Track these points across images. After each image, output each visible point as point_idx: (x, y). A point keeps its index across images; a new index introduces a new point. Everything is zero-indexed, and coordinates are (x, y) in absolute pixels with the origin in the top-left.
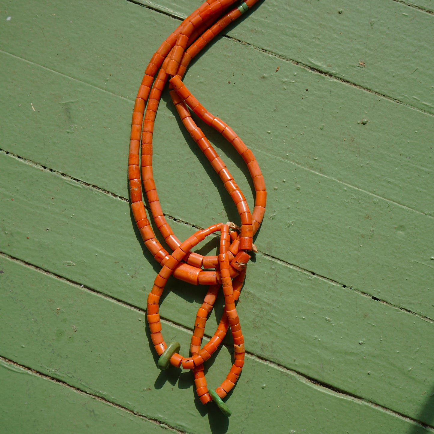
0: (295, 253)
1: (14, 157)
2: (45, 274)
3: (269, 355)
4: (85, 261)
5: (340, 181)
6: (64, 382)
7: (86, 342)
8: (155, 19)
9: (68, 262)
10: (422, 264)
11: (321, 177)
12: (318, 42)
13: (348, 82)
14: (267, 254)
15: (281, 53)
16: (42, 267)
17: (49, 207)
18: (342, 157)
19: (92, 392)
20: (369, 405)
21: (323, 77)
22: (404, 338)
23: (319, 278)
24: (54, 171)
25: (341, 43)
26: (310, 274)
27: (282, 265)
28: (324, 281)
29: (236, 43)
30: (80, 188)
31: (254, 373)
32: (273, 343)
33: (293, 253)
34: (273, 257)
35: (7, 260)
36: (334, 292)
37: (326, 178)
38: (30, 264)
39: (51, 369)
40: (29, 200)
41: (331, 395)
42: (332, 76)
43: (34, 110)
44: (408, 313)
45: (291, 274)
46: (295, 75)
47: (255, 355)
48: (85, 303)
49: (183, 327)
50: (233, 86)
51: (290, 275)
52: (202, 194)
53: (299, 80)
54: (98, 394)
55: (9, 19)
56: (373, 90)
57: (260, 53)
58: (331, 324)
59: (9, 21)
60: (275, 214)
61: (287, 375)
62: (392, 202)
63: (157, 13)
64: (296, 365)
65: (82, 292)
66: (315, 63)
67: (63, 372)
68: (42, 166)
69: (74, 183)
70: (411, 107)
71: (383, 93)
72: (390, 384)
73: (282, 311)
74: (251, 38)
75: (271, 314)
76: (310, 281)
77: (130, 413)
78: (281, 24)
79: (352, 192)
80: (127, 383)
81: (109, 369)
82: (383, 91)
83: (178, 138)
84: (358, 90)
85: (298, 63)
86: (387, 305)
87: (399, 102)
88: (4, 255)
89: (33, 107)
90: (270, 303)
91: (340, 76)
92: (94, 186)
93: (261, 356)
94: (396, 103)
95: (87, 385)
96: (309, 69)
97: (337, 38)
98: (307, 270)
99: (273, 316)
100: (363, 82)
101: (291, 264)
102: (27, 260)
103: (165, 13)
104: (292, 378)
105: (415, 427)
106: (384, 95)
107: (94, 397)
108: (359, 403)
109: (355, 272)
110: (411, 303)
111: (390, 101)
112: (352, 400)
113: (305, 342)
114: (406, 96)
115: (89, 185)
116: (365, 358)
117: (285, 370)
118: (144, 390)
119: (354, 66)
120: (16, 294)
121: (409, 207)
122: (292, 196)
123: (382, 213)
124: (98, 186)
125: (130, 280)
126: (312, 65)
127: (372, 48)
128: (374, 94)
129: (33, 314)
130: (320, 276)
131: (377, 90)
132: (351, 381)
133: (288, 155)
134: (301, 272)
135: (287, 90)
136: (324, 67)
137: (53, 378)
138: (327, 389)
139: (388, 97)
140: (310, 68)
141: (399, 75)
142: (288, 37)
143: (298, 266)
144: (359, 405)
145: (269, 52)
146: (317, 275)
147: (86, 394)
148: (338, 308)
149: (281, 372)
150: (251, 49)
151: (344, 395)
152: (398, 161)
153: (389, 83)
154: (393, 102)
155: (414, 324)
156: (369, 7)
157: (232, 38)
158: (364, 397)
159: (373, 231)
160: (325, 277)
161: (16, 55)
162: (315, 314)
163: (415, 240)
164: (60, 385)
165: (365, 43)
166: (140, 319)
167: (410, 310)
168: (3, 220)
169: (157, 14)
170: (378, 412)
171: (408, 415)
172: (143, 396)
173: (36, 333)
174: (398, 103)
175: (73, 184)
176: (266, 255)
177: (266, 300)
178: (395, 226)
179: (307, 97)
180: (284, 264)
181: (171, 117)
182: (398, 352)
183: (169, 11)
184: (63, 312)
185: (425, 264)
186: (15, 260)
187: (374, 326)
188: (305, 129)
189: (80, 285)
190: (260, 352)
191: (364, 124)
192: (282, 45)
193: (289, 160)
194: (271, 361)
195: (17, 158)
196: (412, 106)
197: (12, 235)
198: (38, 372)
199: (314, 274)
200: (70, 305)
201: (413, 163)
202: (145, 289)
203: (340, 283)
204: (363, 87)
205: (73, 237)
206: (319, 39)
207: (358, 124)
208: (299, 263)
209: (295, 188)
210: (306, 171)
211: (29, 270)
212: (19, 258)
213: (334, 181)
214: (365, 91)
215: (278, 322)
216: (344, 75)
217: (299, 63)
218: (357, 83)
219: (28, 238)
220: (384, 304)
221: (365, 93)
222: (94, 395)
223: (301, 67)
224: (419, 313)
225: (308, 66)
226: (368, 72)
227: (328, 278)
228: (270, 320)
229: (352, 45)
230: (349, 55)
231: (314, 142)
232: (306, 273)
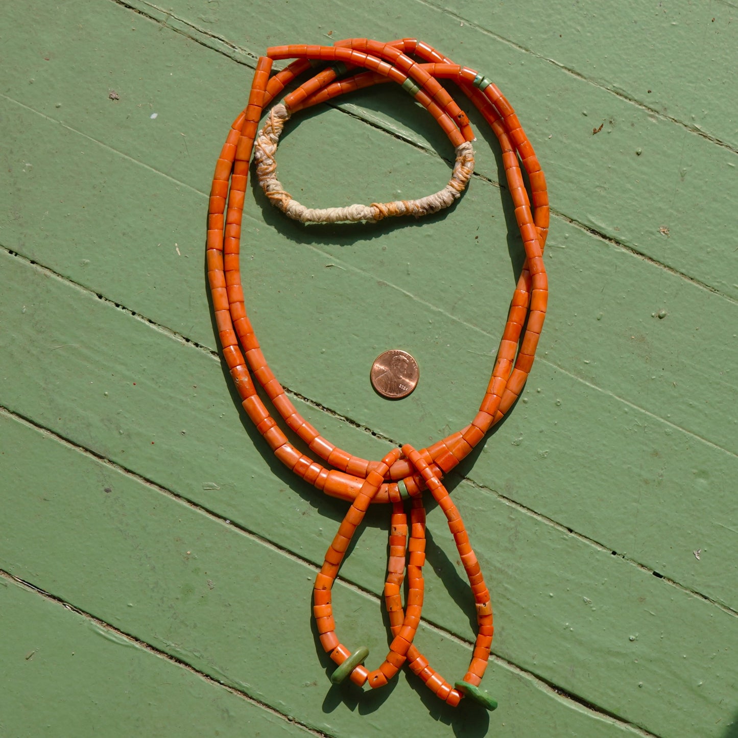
0: (545, 497)
1: (142, 321)
2: (174, 498)
3: (496, 647)
4: (235, 484)
5: (620, 397)
6: (186, 664)
7: (226, 605)
8: (370, 137)
9: (210, 483)
10: (729, 530)
11: (593, 389)
12: (603, 193)
13: (642, 254)
14: (505, 496)
16: (171, 489)
17: (189, 400)
18: (625, 363)
19: (229, 683)
20: (638, 733)
21: (607, 245)
22: (695, 636)
23: (578, 537)
24: (201, 347)
25: (636, 198)
26: (566, 531)
27: (525, 514)
28: (584, 543)
29: (484, 183)
32: (503, 628)
33: (542, 498)
34: (513, 501)
35: (118, 474)
36: (598, 560)
37: (599, 391)
38: (152, 482)
39: (169, 643)
40: (160, 386)
41: (582, 713)
42: (620, 244)
43: (179, 254)
44: (704, 600)
45: (537, 529)
46: (566, 238)
48: (230, 547)
49: (373, 595)
50: (476, 245)
51: (537, 530)
52: (418, 400)
53: (571, 245)
54: (236, 686)
55: (154, 116)
56: (678, 270)
58: (591, 607)
59: (153, 119)
60: (521, 438)
61: (520, 678)
62: (692, 435)
63: (373, 128)
64: (535, 664)
65: (227, 530)
66: (596, 223)
67: (187, 649)
68: (184, 338)
70: (729, 299)
71: (690, 276)
72: (670, 704)
73: (520, 583)
75: (503, 586)
76: (564, 541)
77: (283, 717)
78: (552, 162)
79: (636, 415)
80: (282, 672)
81: (258, 649)
82: (692, 272)
83: (388, 315)
84: (657, 268)
85: (572, 221)
86: (674, 586)
87: (713, 290)
88: (114, 465)
89: (177, 249)
90: (503, 568)
91: (631, 245)
94: (708, 291)
95: (220, 671)
96: (587, 230)
97: (631, 190)
98: (561, 525)
99: (506, 589)
100: (664, 257)
101: (539, 514)
102: (148, 476)
103: (384, 130)
104: (527, 683)
106: (692, 279)
107: (230, 690)
108: (622, 728)
109: (632, 533)
110: (709, 586)
111: (701, 287)
112: (612, 723)
113: (550, 631)
114: (723, 282)
116: (636, 662)
117: (517, 671)
118: (306, 686)
119: (652, 233)
120: (127, 525)
121: (716, 445)
122: (549, 414)
123: (676, 450)
125: (300, 518)
126: (591, 225)
127: (680, 209)
128: (678, 275)
129: (150, 558)
130: (580, 535)
131: (683, 271)
132: (612, 694)
133: (547, 353)
134: (552, 527)
135: (553, 259)
136: (610, 231)
137: (171, 657)
138: (577, 703)
139: (699, 282)
140: (590, 229)
141: (716, 251)
142: (560, 182)
143: (549, 517)
144: (622, 731)
146: (576, 533)
147: (219, 684)
148: (603, 584)
149: (512, 673)
151: (601, 715)
152: (706, 376)
153: (702, 261)
154: (705, 289)
155: (712, 616)
156: (681, 149)
157: (479, 175)
158: (630, 720)
159: (662, 476)
160: (587, 538)
161: (159, 171)
162: (568, 590)
163: (722, 494)
164: (181, 668)
165: (670, 201)
166: (309, 578)
167: (707, 595)
168: (118, 414)
169: (373, 130)
172: (304, 693)
173: (151, 586)
174: (712, 293)
176: (504, 497)
177: (498, 565)
178: (695, 471)
179: (581, 271)
180: (529, 514)
181: (380, 282)
182: (685, 656)
183: (391, 127)
184: (195, 559)
185: (733, 530)
186: (130, 474)
187: (653, 615)
188: (574, 318)
189: (225, 519)
191: (660, 318)
193: (548, 361)
194: (498, 656)
195: (147, 323)
196: (731, 297)
197: (129, 436)
198: (149, 646)
199: (571, 531)
200: (206, 548)
201: (727, 382)
202: (321, 534)
203: (608, 547)
204: (663, 264)
205: (220, 447)
206: (605, 189)
207: (653, 316)
208: (551, 514)
209: (554, 402)
210: (572, 379)
211: (149, 490)
212: (137, 471)
213: (611, 397)
214: (665, 270)
215: (514, 599)
216: (636, 244)
217: (574, 220)
218: (654, 257)
219: (153, 443)
220: (670, 583)
221: (665, 273)
222: (230, 687)
223: (576, 226)
224: (719, 602)
225: (587, 227)
226: (672, 243)
227: (591, 538)
228: (502, 595)
229: (653, 202)
230: (647, 216)
231: (587, 337)
232: (560, 528)
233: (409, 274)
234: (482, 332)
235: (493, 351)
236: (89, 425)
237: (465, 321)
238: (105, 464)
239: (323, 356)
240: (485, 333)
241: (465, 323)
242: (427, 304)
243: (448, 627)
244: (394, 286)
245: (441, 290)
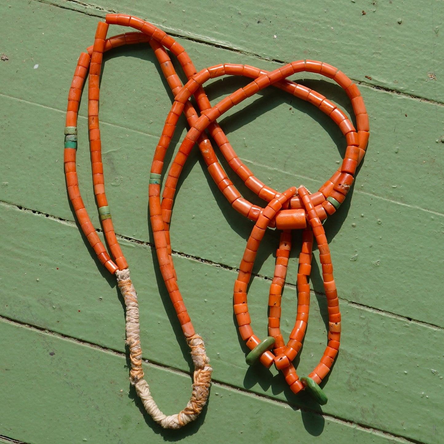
0: (385, 297)
1: (55, 220)
2: (103, 351)
3: (372, 422)
4: (147, 331)
5: (425, 209)
8: (197, 51)
11: (404, 206)
12: (379, 57)
13: (419, 97)
14: (353, 301)
16: (99, 344)
18: (424, 182)
21: (391, 95)
23: (416, 323)
25: (405, 56)
26: (406, 320)
27: (372, 313)
28: (422, 327)
30: (133, 247)
32: (374, 406)
33: (383, 298)
34: (361, 305)
35: (58, 339)
36: (436, 338)
37: (409, 207)
38: (84, 342)
40: (77, 267)
42: (400, 92)
45: (384, 322)
47: (355, 423)
48: (152, 380)
49: (268, 398)
50: (292, 115)
51: (384, 324)
55: (36, 67)
58: (439, 376)
59: (36, 69)
60: (356, 255)
61: (395, 443)
64: (404, 430)
65: (147, 368)
66: (379, 80)
69: (126, 242)
73: (380, 367)
75: (367, 372)
76: (407, 328)
78: (336, 42)
79: (441, 220)
84: (432, 105)
85: (360, 82)
88: (54, 333)
90: (364, 359)
91: (409, 92)
92: (148, 243)
93: (363, 423)
96: (373, 87)
97: (400, 51)
98: (402, 316)
99: (370, 374)
100: (436, 96)
101: (383, 311)
102: (80, 337)
113: (411, 401)
115: (142, 243)
117: (392, 438)
119: (423, 80)
120: (71, 377)
122: (374, 232)
126: (376, 83)
127: (440, 58)
129: (93, 400)
130: (418, 321)
133: (362, 186)
134: (395, 319)
136: (390, 84)
140: (375, 86)
142: (345, 55)
143: (391, 312)
149: (388, 440)
156: (431, 13)
157: (283, 62)
160: (424, 322)
162: (418, 366)
165: (431, 53)
166: (217, 394)
168: (50, 293)
175: (125, 244)
176: (353, 303)
177: (359, 356)
179: (375, 119)
180: (375, 312)
184: (127, 394)
186: (67, 338)
188: (378, 155)
189: (144, 360)
190: (361, 419)
192: (340, 64)
193: (365, 191)
194: (375, 429)
195: (59, 221)
197: (60, 309)
199: (410, 319)
202: (219, 357)
203: (441, 327)
204: (436, 101)
206: (380, 54)
207: (437, 142)
208: (392, 309)
209: (376, 222)
210: (386, 202)
211: (83, 348)
212: (71, 335)
213: (418, 210)
214: (439, 105)
215: (377, 381)
216: (413, 91)
217: (362, 82)
218: (428, 98)
219: (79, 311)
221: (439, 108)
223: (364, 86)
225: (372, 85)
226: (439, 85)
227: (427, 322)
228: (367, 379)
229: (418, 57)
230: (416, 68)
231: (390, 168)
232: (401, 319)
233: (246, 146)
236: (29, 307)
237: (296, 174)
238: (46, 334)
239: (194, 220)
240: (312, 180)
241: (296, 175)
242: (264, 166)
243: (331, 413)
245: (273, 154)
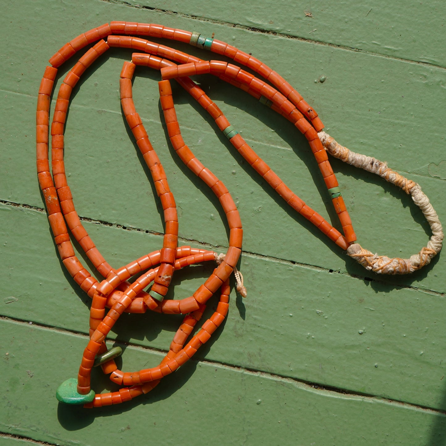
0: (268, 242)
3: (259, 365)
4: (28, 293)
6: (28, 438)
7: (45, 386)
8: (63, 2)
9: (9, 298)
10: (414, 230)
11: (283, 150)
13: (295, 37)
15: (213, 17)
19: (63, 444)
20: (383, 402)
21: (267, 37)
22: (409, 318)
23: (300, 266)
26: (290, 264)
27: (255, 259)
28: (306, 269)
30: (9, 211)
31: (245, 389)
32: (260, 350)
33: (266, 243)
34: (244, 252)
36: (320, 280)
37: (289, 150)
39: (10, 425)
41: (337, 398)
42: (276, 33)
45: (268, 267)
46: (234, 40)
47: (243, 368)
48: (37, 341)
49: (155, 350)
51: (267, 269)
53: (239, 44)
54: (69, 445)
56: (326, 41)
57: (190, 21)
58: (324, 316)
60: (238, 202)
61: (283, 384)
64: (291, 370)
65: (31, 329)
66: (254, 22)
67: (25, 427)
69: (1, 205)
70: (372, 54)
71: (337, 44)
72: (402, 374)
73: (265, 312)
74: (177, 5)
75: (252, 317)
76: (291, 272)
80: (101, 425)
82: (337, 40)
83: (112, 134)
84: (309, 45)
85: (235, 25)
87: (357, 50)
91: (285, 32)
92: (24, 205)
93: (250, 368)
94: (353, 52)
95: (54, 437)
96: (249, 30)
98: (285, 260)
99: (255, 319)
100: (313, 35)
101: (266, 256)
104: (289, 386)
105: (439, 418)
106: (339, 46)
108: (370, 402)
111: (348, 51)
112: (362, 400)
113: (297, 342)
114: (364, 42)
115: (18, 205)
116: (368, 349)
117: (279, 379)
118: (122, 431)
119: (299, 18)
124: (30, 205)
125: (84, 306)
126: (251, 24)
128: (327, 46)
130: (302, 264)
131: (330, 41)
132: (357, 378)
133: (241, 132)
134: (279, 263)
136: (266, 25)
137: (15, 436)
138: (331, 392)
139: (344, 47)
140: (250, 28)
141: (352, 19)
143: (275, 256)
144: (371, 404)
145: (200, 18)
146: (298, 263)
148: (328, 297)
149: (276, 381)
150: (179, 17)
151: (352, 396)
152: (368, 118)
153: (343, 30)
154: (350, 51)
155: (418, 300)
157: (155, 9)
158: (375, 394)
159: (353, 203)
160: (307, 265)
162: (303, 308)
164: (24, 442)
170: (393, 408)
171: (428, 406)
172: (122, 437)
174: (357, 52)
175: (1, 207)
178: (378, 192)
180: (258, 258)
181: (100, 111)
182: (405, 335)
184: (13, 357)
185: (418, 230)
187: (372, 310)
189: (28, 322)
190: (248, 364)
191: (322, 82)
192: (214, 7)
193: (244, 137)
194: (262, 372)
196: (372, 52)
199: (294, 262)
200: (19, 347)
201: (385, 118)
203: (325, 268)
204: (314, 40)
205: (10, 269)
207: (316, 83)
208: (276, 254)
210: (265, 146)
214: (317, 44)
215: (263, 325)
216: (289, 30)
217: (237, 24)
218: (306, 37)
220: (380, 283)
221: (317, 46)
223: (240, 29)
224: (421, 287)
225: (247, 27)
226: (316, 23)
227: (311, 264)
228: (253, 324)
230: (292, 6)
232: (285, 263)
234: (188, 128)
235: (200, 141)
239: (70, 178)
240: (190, 129)
243: (218, 360)
244: (111, 111)
245: (148, 105)
